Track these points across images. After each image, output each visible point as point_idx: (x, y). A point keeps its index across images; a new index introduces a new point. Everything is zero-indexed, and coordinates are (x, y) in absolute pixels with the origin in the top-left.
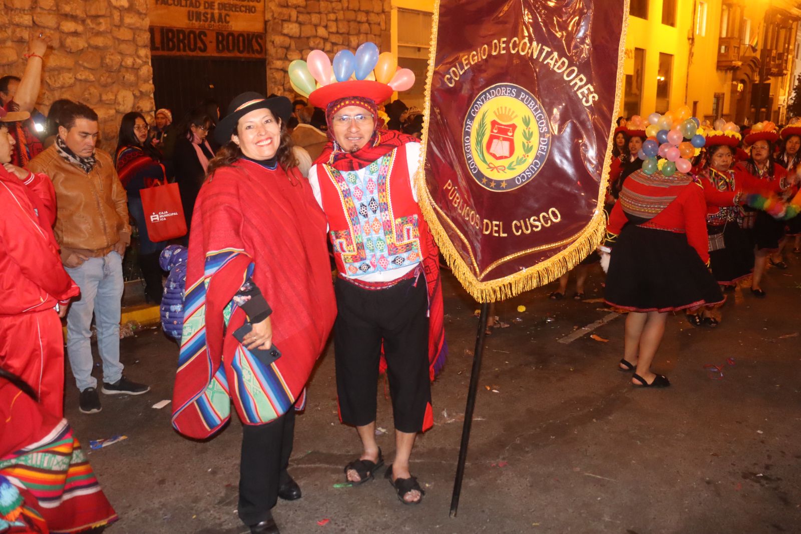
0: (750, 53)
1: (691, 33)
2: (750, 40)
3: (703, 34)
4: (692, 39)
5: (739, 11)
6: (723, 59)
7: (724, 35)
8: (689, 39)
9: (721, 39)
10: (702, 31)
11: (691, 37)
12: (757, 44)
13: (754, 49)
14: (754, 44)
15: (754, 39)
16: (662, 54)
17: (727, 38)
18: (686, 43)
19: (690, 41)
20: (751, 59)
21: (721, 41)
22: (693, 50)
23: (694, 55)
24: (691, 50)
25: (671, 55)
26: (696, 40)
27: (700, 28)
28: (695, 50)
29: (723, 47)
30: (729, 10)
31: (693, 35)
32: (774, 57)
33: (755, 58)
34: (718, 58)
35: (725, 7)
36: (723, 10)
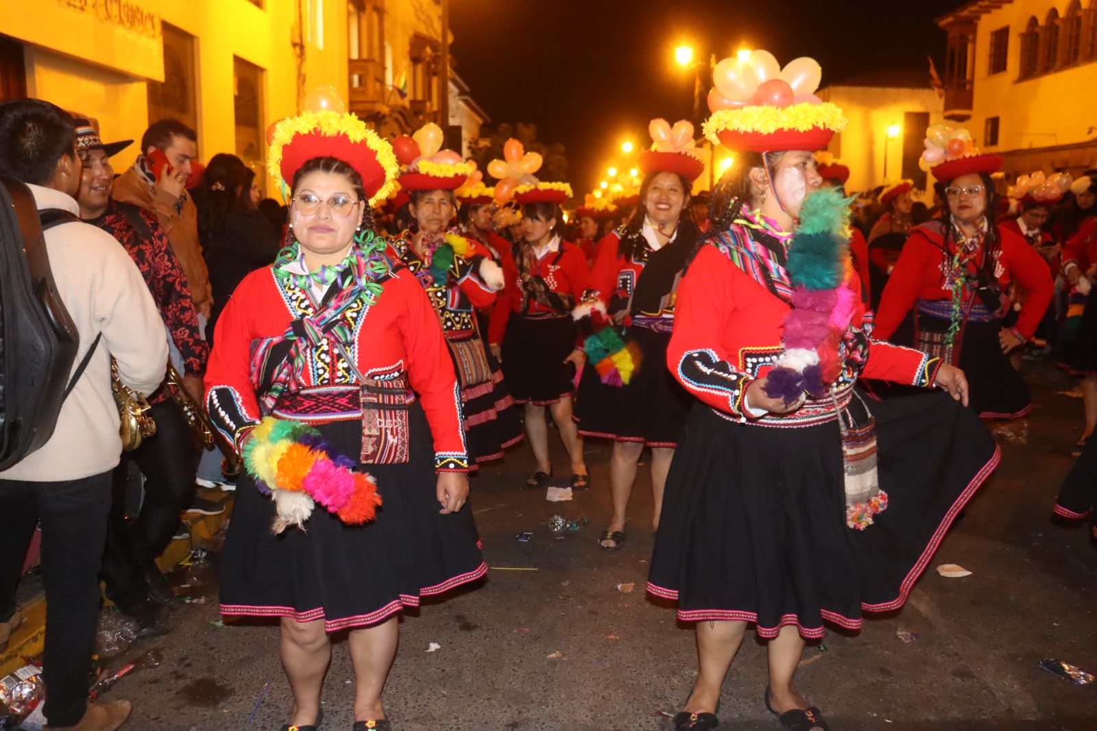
0: (396, 100)
1: (297, 32)
2: (394, 80)
3: (320, 44)
4: (299, 46)
5: (375, 17)
6: (360, 98)
7: (355, 56)
8: (295, 45)
9: (351, 61)
10: (318, 36)
11: (298, 40)
12: (405, 84)
13: (402, 94)
14: (401, 85)
15: (400, 76)
16: (240, 62)
17: (360, 60)
18: (290, 53)
19: (298, 49)
20: (399, 109)
21: (353, 65)
22: (305, 69)
23: (308, 79)
24: (299, 68)
25: (262, 70)
26: (308, 49)
27: (314, 33)
28: (306, 69)
29: (356, 78)
30: (359, 17)
31: (301, 38)
32: (429, 114)
33: (404, 108)
34: (350, 96)
35: (351, 8)
36: (349, 14)
